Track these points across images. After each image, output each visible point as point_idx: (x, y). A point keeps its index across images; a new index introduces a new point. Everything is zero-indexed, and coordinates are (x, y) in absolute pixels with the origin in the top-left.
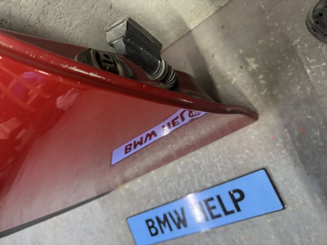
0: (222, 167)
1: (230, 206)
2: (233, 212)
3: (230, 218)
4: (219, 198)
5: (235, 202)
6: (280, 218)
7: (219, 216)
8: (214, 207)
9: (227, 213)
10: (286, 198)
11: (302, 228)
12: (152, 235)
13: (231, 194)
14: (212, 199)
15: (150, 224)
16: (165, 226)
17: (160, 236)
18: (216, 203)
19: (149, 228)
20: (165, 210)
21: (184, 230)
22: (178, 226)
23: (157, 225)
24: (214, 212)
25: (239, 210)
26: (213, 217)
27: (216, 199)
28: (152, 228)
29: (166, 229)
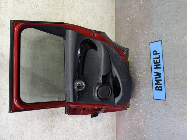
1: (157, 56)
3: (161, 57)
4: (154, 58)
5: (157, 54)
7: (160, 60)
8: (157, 61)
9: (159, 57)
12: (161, 90)
13: (154, 54)
14: (154, 61)
15: (157, 88)
16: (159, 82)
17: (163, 86)
18: (155, 60)
19: (159, 90)
20: (154, 79)
21: (162, 75)
22: (160, 77)
23: (158, 86)
24: (158, 61)
25: (159, 53)
26: (160, 62)
27: (154, 60)
28: (159, 89)
29: (161, 82)
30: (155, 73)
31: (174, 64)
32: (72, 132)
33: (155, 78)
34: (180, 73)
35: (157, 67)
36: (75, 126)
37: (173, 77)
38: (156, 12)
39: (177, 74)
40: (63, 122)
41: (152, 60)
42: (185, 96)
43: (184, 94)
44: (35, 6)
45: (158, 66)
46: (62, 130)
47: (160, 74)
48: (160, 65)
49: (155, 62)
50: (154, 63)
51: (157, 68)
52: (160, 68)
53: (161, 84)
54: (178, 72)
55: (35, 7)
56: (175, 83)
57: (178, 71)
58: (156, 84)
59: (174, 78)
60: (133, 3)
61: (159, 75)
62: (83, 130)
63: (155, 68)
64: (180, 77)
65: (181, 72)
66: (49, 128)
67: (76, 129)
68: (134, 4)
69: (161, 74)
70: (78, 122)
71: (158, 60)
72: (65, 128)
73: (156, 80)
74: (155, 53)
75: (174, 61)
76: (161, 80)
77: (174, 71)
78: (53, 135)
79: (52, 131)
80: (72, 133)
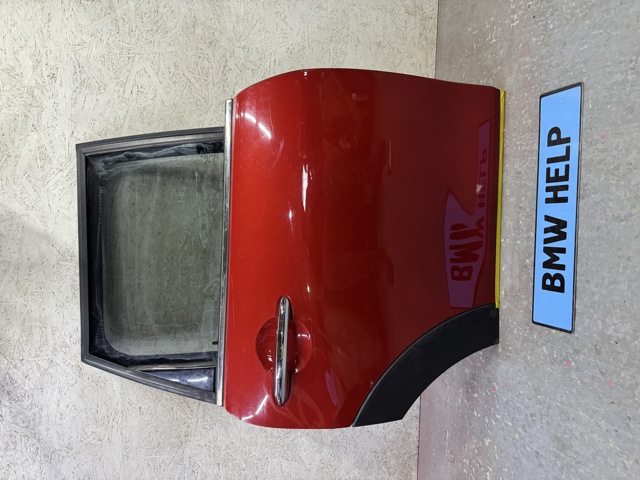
0: (527, 145)
1: (560, 150)
2: (568, 149)
3: (574, 154)
4: (550, 161)
5: (560, 141)
6: (591, 92)
7: (567, 167)
8: (557, 171)
9: (566, 157)
10: (574, 82)
11: (608, 69)
12: (561, 289)
13: (551, 143)
14: (548, 170)
15: (548, 282)
16: (558, 259)
17: (567, 274)
18: (553, 166)
19: (552, 288)
20: (541, 246)
21: (569, 230)
22: (563, 236)
23: (553, 272)
24: (562, 173)
25: (567, 140)
26: (566, 178)
27: (549, 165)
28: (554, 284)
29: (563, 259)
30: (548, 218)
31: (604, 292)
32: (246, 461)
33: (547, 241)
34: (621, 336)
35: (555, 195)
36: (256, 445)
37: (595, 346)
38: (558, 65)
39: (610, 337)
40: (216, 428)
41: (544, 166)
42: (629, 435)
43: (627, 424)
44: (135, 90)
45: (561, 194)
46: (212, 451)
47: (563, 224)
48: (566, 188)
49: (552, 174)
50: (549, 180)
51: (556, 200)
52: (565, 200)
53: (562, 267)
54: (616, 331)
55: (134, 93)
56: (603, 374)
57: (615, 324)
58: (546, 265)
59: (598, 352)
60: (489, 24)
61: (558, 227)
62: (285, 464)
63: (548, 201)
64: (619, 353)
65: (626, 333)
66: (173, 440)
67: (261, 456)
68: (492, 30)
69: (565, 226)
70: (266, 437)
71: (561, 166)
72: (224, 447)
73: (547, 250)
74: (556, 137)
75: (603, 279)
76: (563, 251)
77: (600, 322)
78: (186, 462)
79: (181, 450)
80: (244, 466)
